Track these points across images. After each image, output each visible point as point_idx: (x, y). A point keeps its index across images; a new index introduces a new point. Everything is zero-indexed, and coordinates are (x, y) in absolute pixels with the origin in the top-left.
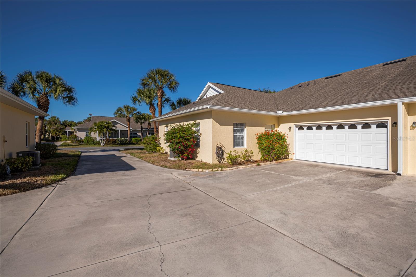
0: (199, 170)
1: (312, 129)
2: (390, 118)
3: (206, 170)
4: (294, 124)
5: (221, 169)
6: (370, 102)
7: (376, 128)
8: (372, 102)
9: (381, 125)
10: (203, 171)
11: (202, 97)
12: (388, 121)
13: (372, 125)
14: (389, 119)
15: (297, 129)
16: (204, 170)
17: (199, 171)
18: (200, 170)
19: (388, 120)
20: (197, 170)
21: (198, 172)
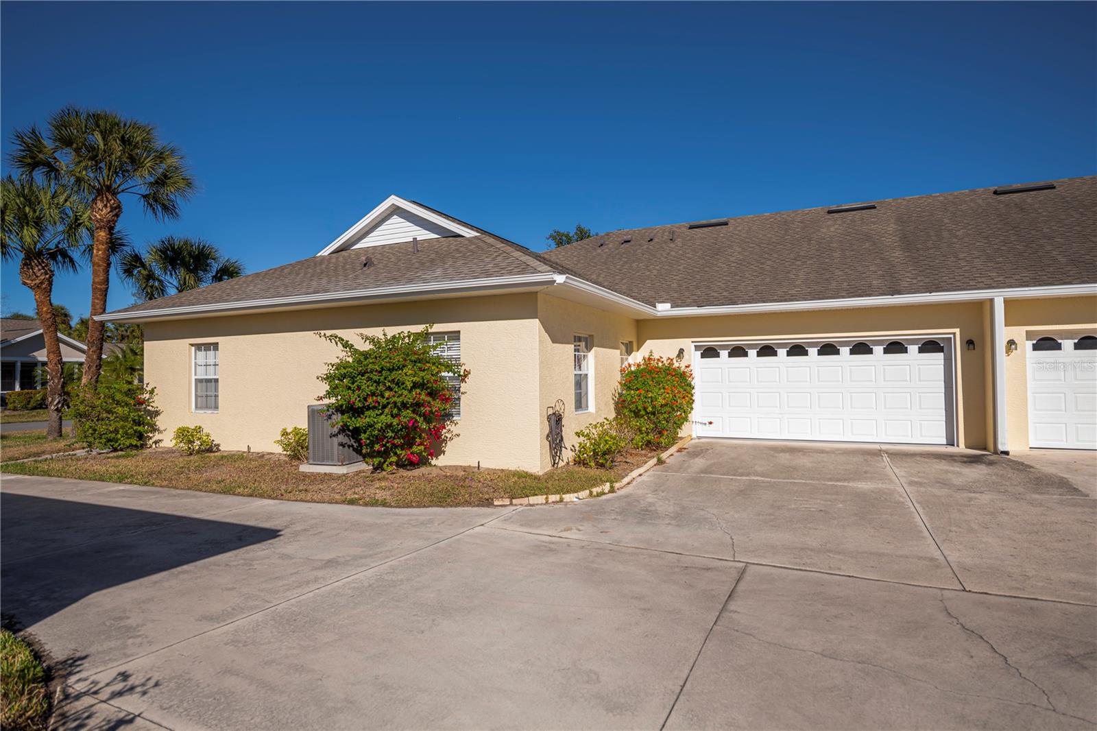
0: (547, 498)
1: (747, 356)
2: (957, 331)
3: (572, 495)
4: (692, 342)
5: (612, 487)
6: (928, 294)
7: (919, 352)
8: (932, 294)
9: (930, 346)
10: (561, 500)
11: (349, 243)
12: (951, 338)
13: (908, 346)
14: (954, 334)
15: (699, 353)
16: (564, 496)
17: (547, 502)
18: (553, 498)
19: (952, 336)
20: (540, 499)
21: (546, 507)
